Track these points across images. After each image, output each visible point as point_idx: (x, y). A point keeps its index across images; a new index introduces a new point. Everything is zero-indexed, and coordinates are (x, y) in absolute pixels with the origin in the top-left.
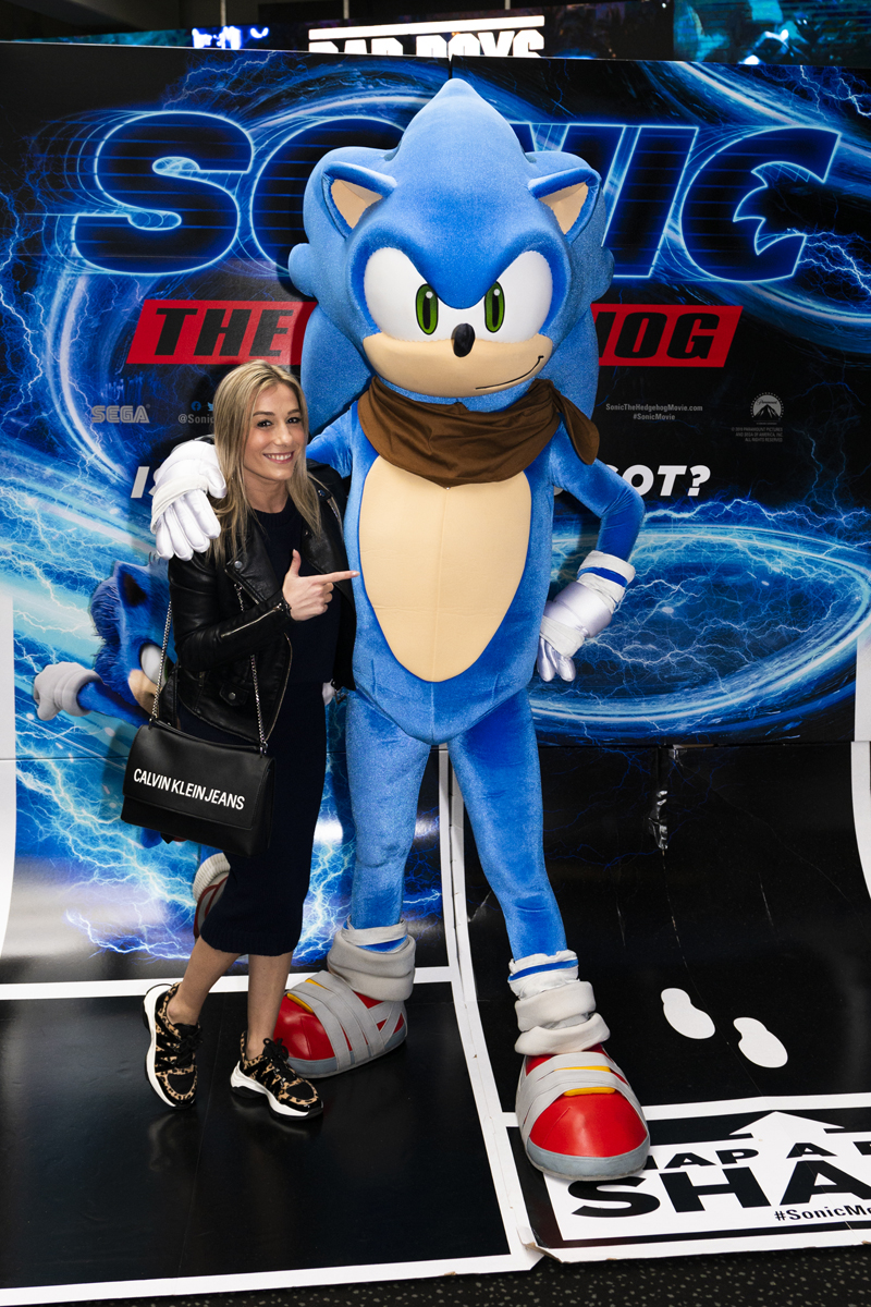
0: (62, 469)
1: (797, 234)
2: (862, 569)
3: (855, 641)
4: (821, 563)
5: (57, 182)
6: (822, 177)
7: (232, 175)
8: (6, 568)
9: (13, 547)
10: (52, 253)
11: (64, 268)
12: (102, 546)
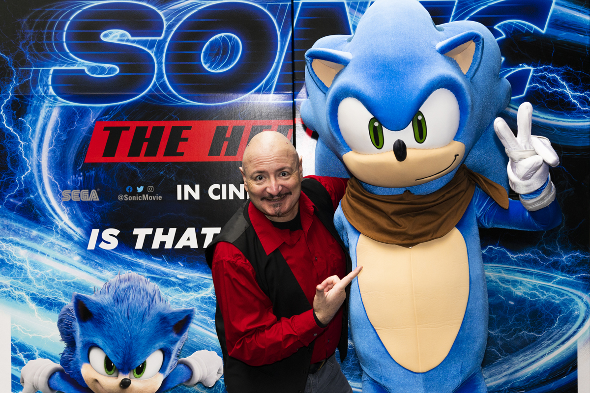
0: (42, 231)
1: (526, 67)
2: (579, 293)
3: (576, 343)
4: (549, 289)
5: (39, 47)
6: (543, 29)
7: (151, 40)
8: (6, 296)
9: (11, 282)
10: (37, 92)
11: (44, 102)
12: (68, 281)
